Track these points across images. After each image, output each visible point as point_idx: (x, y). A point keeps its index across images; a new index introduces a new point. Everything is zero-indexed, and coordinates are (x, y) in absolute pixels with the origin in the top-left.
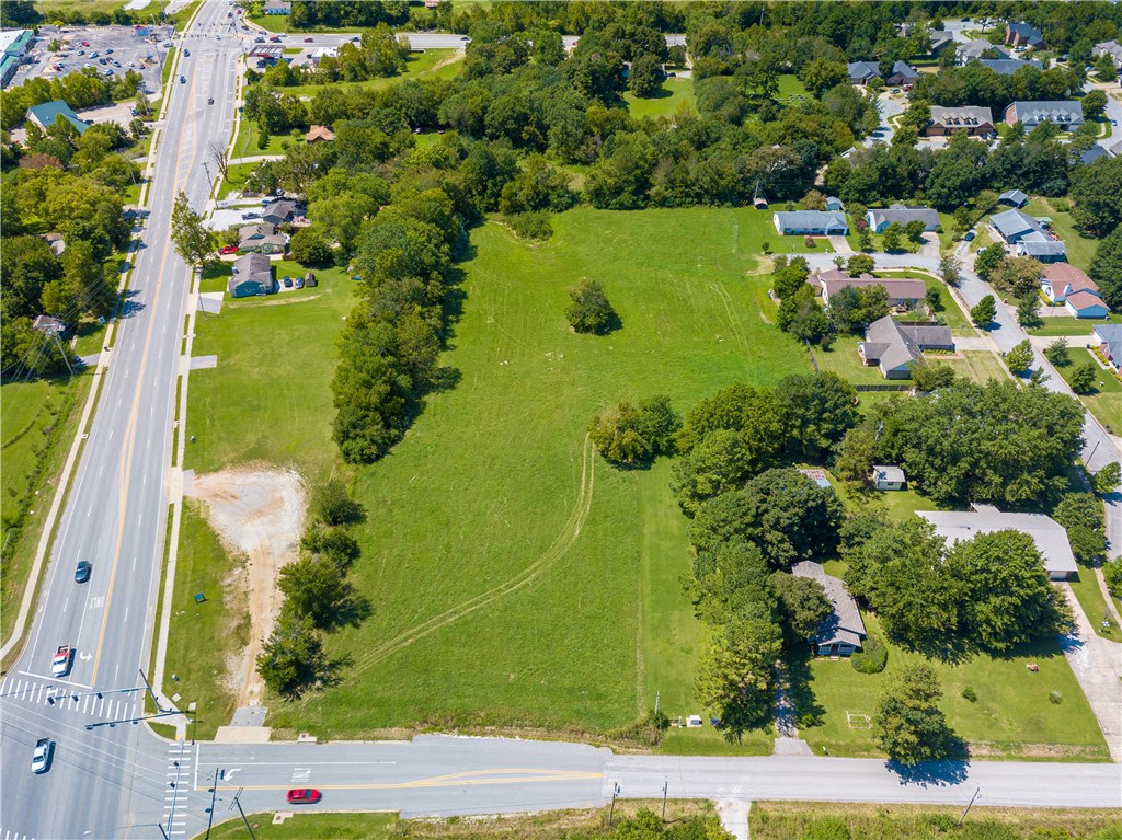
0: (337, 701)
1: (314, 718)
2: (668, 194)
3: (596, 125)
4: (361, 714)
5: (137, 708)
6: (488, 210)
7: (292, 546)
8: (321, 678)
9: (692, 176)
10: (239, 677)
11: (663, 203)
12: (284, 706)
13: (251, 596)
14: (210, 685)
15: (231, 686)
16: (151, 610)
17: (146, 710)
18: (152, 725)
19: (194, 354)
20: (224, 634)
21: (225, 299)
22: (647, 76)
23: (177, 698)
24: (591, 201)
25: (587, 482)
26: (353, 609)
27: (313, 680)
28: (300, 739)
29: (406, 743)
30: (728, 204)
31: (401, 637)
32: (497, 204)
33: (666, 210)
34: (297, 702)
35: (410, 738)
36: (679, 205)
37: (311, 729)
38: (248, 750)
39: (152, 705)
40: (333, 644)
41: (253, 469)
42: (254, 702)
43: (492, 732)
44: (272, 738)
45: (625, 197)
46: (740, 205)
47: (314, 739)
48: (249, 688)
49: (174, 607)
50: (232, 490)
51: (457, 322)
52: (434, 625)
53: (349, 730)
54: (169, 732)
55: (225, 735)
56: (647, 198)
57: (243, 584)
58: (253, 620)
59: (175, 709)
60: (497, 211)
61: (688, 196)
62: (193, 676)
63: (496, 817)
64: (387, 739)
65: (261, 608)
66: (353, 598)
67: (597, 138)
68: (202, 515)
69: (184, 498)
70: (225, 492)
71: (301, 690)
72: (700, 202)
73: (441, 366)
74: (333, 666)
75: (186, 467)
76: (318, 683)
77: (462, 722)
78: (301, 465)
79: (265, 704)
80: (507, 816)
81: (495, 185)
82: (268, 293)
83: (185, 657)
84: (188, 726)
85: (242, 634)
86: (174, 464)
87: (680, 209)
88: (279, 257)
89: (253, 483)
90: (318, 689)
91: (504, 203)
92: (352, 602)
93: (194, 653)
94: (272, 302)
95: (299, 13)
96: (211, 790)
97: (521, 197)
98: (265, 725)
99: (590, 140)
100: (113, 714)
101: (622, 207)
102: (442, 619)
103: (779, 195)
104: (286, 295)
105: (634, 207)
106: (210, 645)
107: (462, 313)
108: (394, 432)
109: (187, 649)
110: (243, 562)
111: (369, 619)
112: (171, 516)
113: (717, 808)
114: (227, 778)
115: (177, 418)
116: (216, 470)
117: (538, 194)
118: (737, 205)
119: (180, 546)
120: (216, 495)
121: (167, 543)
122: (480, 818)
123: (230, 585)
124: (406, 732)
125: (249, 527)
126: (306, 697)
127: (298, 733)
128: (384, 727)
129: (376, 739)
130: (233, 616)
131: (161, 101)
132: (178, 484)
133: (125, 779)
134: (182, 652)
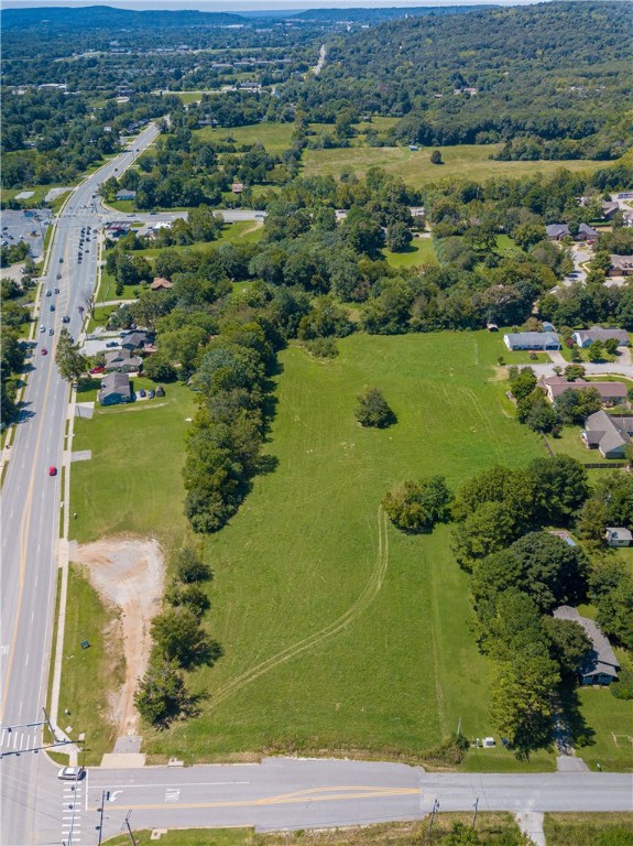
0: (200, 729)
1: (181, 745)
2: (423, 322)
3: (366, 273)
4: (219, 740)
5: (37, 739)
6: (289, 337)
7: (156, 600)
8: (184, 710)
9: (441, 309)
10: (119, 710)
11: (419, 329)
12: (155, 735)
13: (126, 642)
14: (95, 718)
15: (112, 718)
16: (46, 655)
17: (46, 741)
18: (49, 753)
19: (73, 449)
20: (106, 674)
21: (96, 407)
22: (399, 237)
23: (69, 729)
24: (365, 329)
25: (383, 545)
26: (207, 652)
27: (178, 712)
28: (171, 764)
29: (256, 764)
30: (468, 328)
31: (247, 674)
32: (296, 332)
33: (422, 334)
34: (166, 731)
35: (259, 761)
36: (432, 330)
37: (178, 754)
38: (128, 774)
39: (49, 737)
40: (193, 680)
41: (123, 539)
42: (131, 732)
43: (325, 754)
44: (147, 763)
45: (391, 325)
46: (477, 329)
47: (181, 763)
48: (127, 720)
49: (65, 652)
50: (108, 556)
51: (272, 421)
52: (273, 663)
53: (209, 754)
54: (63, 759)
55: (109, 761)
56: (408, 325)
57: (118, 632)
58: (128, 662)
59: (68, 740)
60: (296, 338)
61: (439, 323)
62: (82, 711)
63: (334, 830)
64: (240, 761)
65: (133, 652)
66: (206, 642)
67: (367, 282)
68: (85, 577)
69: (70, 563)
70: (102, 557)
71: (169, 721)
72: (447, 327)
73: (263, 455)
74: (194, 699)
75: (70, 539)
76: (183, 715)
77: (300, 746)
78: (159, 534)
79: (140, 734)
80: (344, 829)
81: (294, 319)
82: (128, 402)
83: (75, 694)
84: (79, 754)
85: (119, 676)
86: (61, 536)
87: (432, 333)
88: (135, 375)
89: (123, 550)
90: (183, 719)
91: (301, 332)
92: (206, 645)
93: (82, 691)
94: (131, 408)
95: (142, 198)
96: (99, 810)
97: (314, 327)
98: (141, 752)
99: (362, 284)
100: (18, 745)
101: (389, 333)
102: (277, 659)
103: (506, 321)
104: (141, 403)
105: (398, 332)
106: (94, 684)
107: (276, 414)
108: (231, 507)
109: (76, 688)
110: (118, 613)
111: (220, 660)
112: (60, 578)
113: (516, 819)
114: (112, 799)
115: (62, 500)
116: (94, 540)
117: (326, 325)
118: (474, 329)
119: (68, 602)
120: (95, 560)
121: (58, 600)
122: (321, 831)
123: (108, 633)
124: (256, 755)
125: (121, 585)
126: (175, 726)
127: (168, 758)
128: (237, 751)
129: (232, 762)
130: (112, 660)
131: (43, 263)
132: (64, 552)
133: (30, 801)
134: (72, 690)
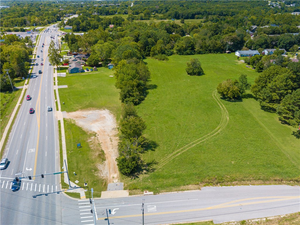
0: (157, 177)
1: (149, 184)
2: (201, 50)
3: (172, 38)
4: (171, 181)
6: (146, 56)
7: (113, 129)
8: (145, 169)
9: (208, 44)
10: (105, 172)
11: (200, 53)
12: (130, 181)
13: (101, 144)
14: (93, 176)
15: (103, 176)
16: (57, 152)
18: (67, 193)
19: (58, 85)
20: (93, 157)
21: (66, 74)
22: (180, 32)
23: (77, 182)
24: (177, 53)
25: (222, 106)
26: (149, 145)
27: (142, 170)
28: (145, 193)
29: (198, 191)
30: (219, 52)
31: (175, 152)
32: (149, 53)
33: (201, 55)
34: (137, 179)
35: (199, 189)
36: (204, 53)
37: (148, 189)
38: (120, 200)
39: (65, 186)
40: (146, 157)
41: (90, 110)
42: (116, 181)
43: (237, 184)
44: (130, 194)
45: (188, 51)
46: (222, 53)
47: (152, 193)
48: (112, 176)
49: (67, 150)
50: (84, 116)
52: (187, 148)
53: (169, 187)
54: (77, 196)
55: (105, 195)
56: (195, 51)
57: (96, 141)
58: (105, 152)
59: (77, 186)
60: (149, 56)
61: (207, 51)
62: (83, 173)
63: (265, 219)
64: (188, 190)
65: (107, 148)
66: (148, 142)
67: (173, 41)
68: (73, 123)
69: (64, 119)
70: (80, 116)
71: (138, 174)
72: (210, 52)
74: (148, 164)
75: (62, 110)
76: (145, 171)
77: (220, 181)
78: (108, 108)
79: (121, 181)
80: (271, 218)
81: (148, 48)
82: (81, 72)
83: (77, 167)
84: (85, 192)
85: (102, 156)
86: (58, 110)
87: (204, 55)
88: (83, 66)
89: (91, 113)
90: (145, 173)
91: (151, 53)
92: (147, 143)
93: (81, 165)
94: (83, 74)
95: (75, 27)
96: (106, 219)
97: (156, 52)
98: (125, 189)
99: (171, 42)
100: (46, 190)
101: (188, 54)
102: (190, 146)
103: (233, 50)
104: (86, 73)
105: (191, 54)
106: (88, 161)
108: (142, 97)
109: (77, 163)
110: (95, 134)
111: (158, 148)
112: (60, 127)
114: (113, 213)
115: (56, 99)
116: (75, 111)
117: (162, 50)
118: (221, 53)
119: (65, 132)
120: (77, 117)
121: (60, 131)
122: (257, 220)
123: (91, 142)
124: (196, 186)
125: (93, 125)
126: (141, 177)
127: (143, 191)
128: (184, 185)
129: (183, 190)
130: (96, 151)
132: (60, 115)
133: (57, 217)
134: (75, 165)
